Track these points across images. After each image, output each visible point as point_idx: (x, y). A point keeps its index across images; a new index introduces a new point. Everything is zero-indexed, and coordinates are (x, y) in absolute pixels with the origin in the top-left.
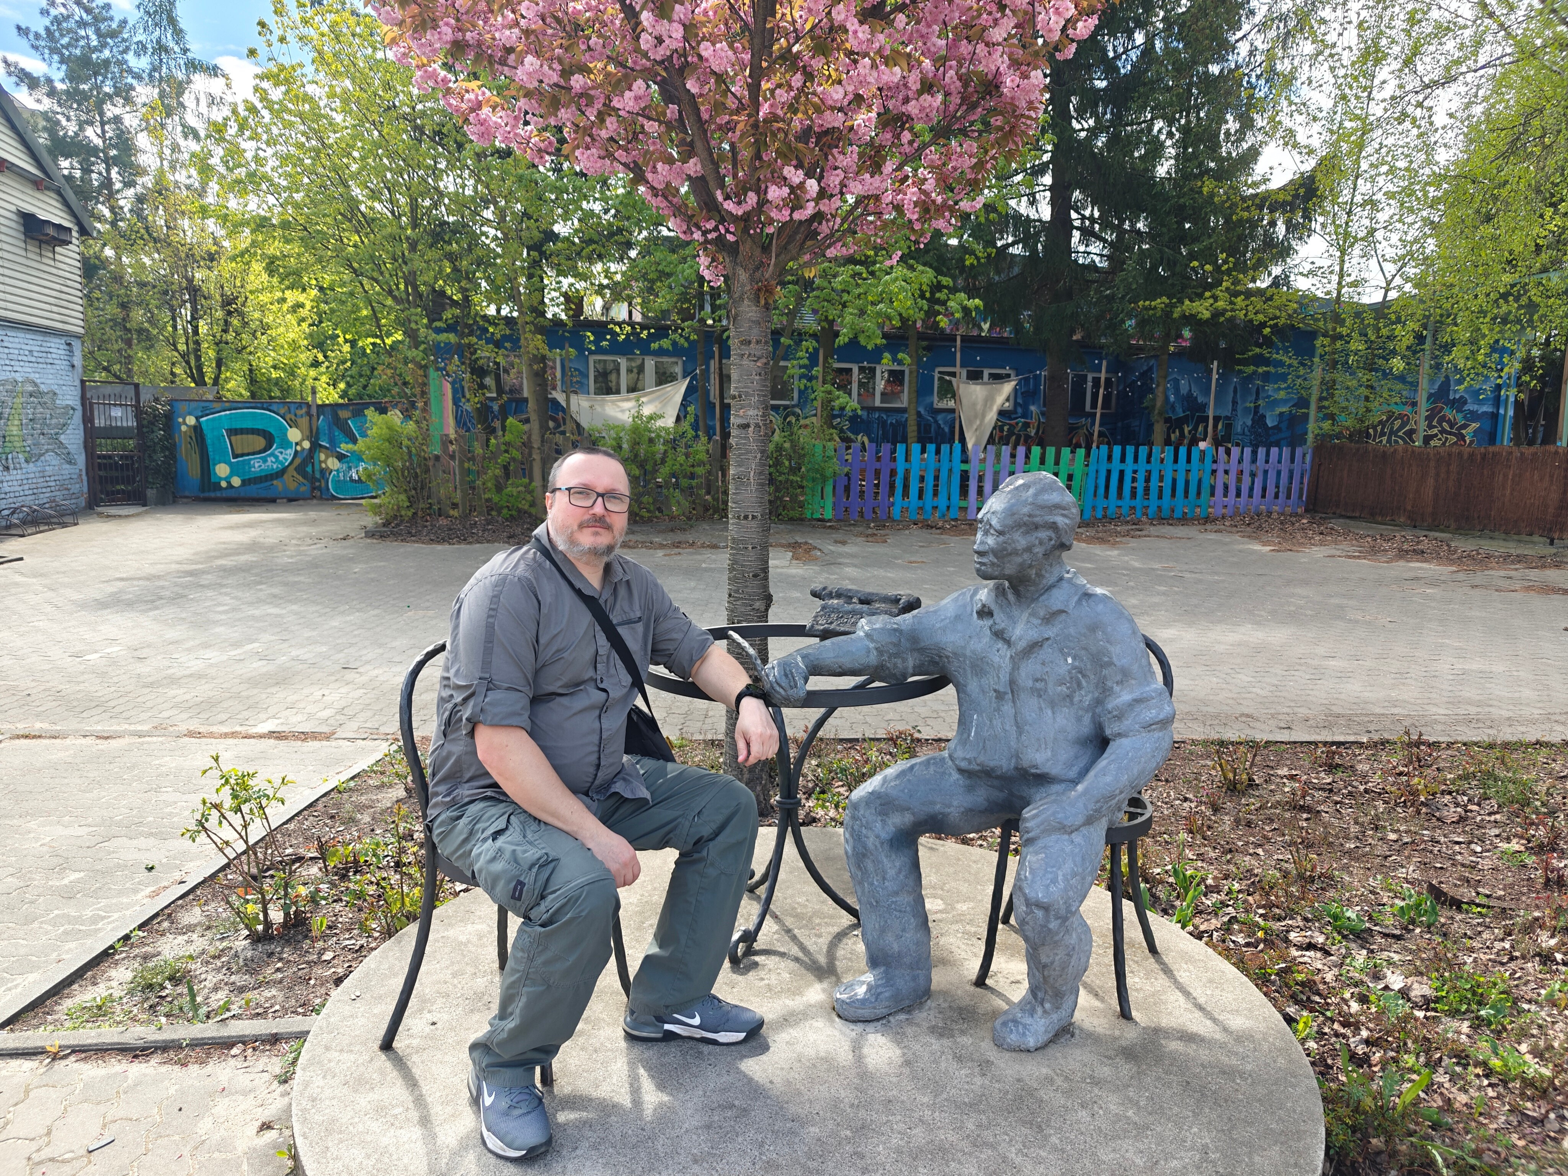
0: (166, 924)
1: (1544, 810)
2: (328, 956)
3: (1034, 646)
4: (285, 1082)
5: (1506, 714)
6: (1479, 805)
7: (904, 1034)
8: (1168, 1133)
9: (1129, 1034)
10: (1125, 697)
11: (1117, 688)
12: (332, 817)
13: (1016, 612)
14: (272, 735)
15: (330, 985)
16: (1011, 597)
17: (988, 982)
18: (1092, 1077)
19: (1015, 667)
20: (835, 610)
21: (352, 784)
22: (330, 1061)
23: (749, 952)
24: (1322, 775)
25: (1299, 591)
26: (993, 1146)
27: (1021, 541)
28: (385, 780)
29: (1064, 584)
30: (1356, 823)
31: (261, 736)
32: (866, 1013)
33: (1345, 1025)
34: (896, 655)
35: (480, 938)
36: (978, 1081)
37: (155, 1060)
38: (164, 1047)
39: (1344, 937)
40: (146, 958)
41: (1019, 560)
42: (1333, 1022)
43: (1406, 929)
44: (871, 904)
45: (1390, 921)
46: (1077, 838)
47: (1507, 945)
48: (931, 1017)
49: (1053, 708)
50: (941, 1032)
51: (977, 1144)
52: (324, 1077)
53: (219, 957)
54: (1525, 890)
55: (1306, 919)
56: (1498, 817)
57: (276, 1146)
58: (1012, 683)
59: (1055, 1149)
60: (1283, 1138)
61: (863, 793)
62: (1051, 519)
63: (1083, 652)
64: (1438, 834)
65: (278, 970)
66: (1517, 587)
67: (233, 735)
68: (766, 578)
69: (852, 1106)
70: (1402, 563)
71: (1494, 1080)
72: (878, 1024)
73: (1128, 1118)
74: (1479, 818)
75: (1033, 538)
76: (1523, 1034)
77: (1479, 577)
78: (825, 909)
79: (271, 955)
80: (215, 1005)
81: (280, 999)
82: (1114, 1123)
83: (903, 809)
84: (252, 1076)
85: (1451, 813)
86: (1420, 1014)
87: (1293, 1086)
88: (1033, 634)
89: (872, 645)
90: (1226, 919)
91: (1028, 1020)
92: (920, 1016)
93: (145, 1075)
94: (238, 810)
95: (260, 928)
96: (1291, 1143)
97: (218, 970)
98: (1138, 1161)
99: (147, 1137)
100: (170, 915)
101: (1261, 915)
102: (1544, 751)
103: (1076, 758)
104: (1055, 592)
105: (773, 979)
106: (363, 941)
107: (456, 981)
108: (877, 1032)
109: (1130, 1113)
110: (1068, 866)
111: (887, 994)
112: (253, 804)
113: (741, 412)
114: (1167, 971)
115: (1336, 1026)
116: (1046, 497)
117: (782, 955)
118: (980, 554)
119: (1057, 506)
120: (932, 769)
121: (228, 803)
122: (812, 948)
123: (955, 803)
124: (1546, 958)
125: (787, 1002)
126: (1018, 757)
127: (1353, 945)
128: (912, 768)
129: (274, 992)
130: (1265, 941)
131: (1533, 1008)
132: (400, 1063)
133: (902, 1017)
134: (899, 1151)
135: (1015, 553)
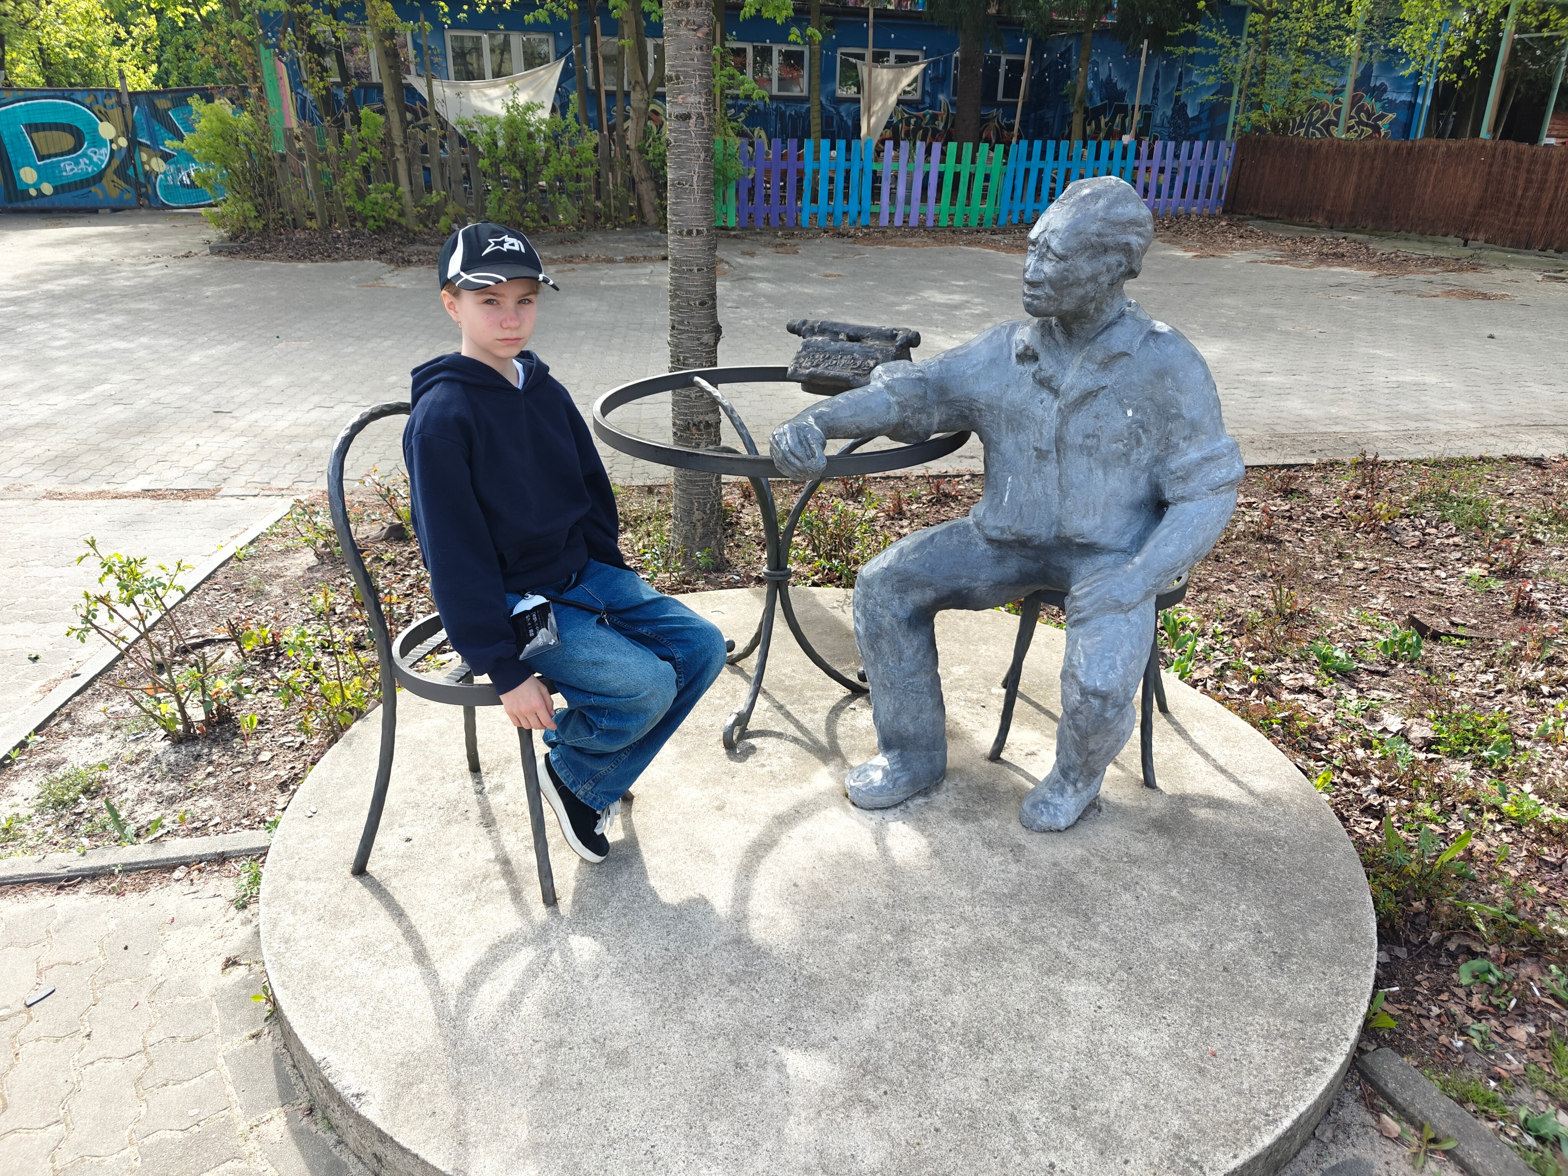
0: (66, 726)
1: (1502, 532)
2: (265, 756)
3: (1088, 396)
4: (244, 907)
5: (1444, 428)
6: (1437, 528)
7: (926, 820)
8: (1217, 913)
9: (1157, 805)
10: (1194, 455)
11: (1183, 445)
12: (237, 590)
13: (1065, 356)
14: (147, 493)
15: (274, 791)
16: (1059, 336)
17: (1003, 755)
18: (1128, 855)
19: (1064, 422)
20: (820, 349)
21: (252, 550)
22: (296, 893)
23: (745, 734)
24: (1278, 501)
25: (1227, 300)
26: (1043, 941)
27: (1085, 267)
28: (289, 543)
29: (1128, 321)
30: (1321, 552)
31: (135, 496)
32: (883, 800)
33: (1353, 774)
34: (921, 410)
35: (441, 735)
36: (1014, 868)
37: (86, 889)
38: (93, 875)
39: (1333, 676)
40: (51, 766)
41: (1080, 292)
42: (1342, 771)
43: (1389, 664)
44: (885, 686)
45: (1372, 656)
46: (1133, 616)
47: (1490, 677)
48: (951, 799)
49: (1105, 468)
50: (964, 815)
51: (1027, 939)
52: (293, 912)
53: (137, 762)
54: (1496, 617)
55: (1295, 661)
56: (1456, 539)
57: (248, 985)
58: (1059, 440)
59: (1106, 939)
60: (1333, 911)
61: (876, 569)
62: (1124, 238)
63: (1147, 403)
64: (1401, 560)
65: (209, 775)
66: (1439, 292)
67: (101, 495)
68: (714, 307)
69: (887, 906)
70: (1323, 268)
71: (1508, 825)
72: (897, 811)
73: (1173, 898)
74: (1438, 541)
75: (1099, 265)
76: (1524, 774)
77: (1401, 282)
78: (814, 679)
79: (198, 757)
80: (143, 821)
81: (219, 809)
82: (1161, 905)
83: (923, 585)
84: (204, 902)
85: (1411, 537)
86: (1421, 756)
87: (1331, 851)
88: (1088, 383)
89: (893, 399)
90: (1218, 665)
91: (1058, 800)
92: (939, 798)
93: (76, 909)
94: (130, 601)
95: (180, 727)
96: (1342, 915)
97: (139, 777)
98: (1193, 946)
99: (93, 983)
100: (68, 715)
101: (1250, 659)
102: (1487, 468)
103: (1129, 524)
104: (1117, 331)
105: (775, 765)
106: (303, 738)
107: (423, 788)
108: (897, 819)
109: (1174, 893)
110: (1126, 649)
111: (904, 779)
112: (146, 595)
113: (680, 99)
114: (1181, 731)
115: (1345, 775)
116: (1120, 210)
117: (779, 735)
118: (1032, 284)
119: (1134, 222)
120: (955, 538)
121: (116, 594)
122: (809, 726)
123: (983, 577)
124: (1532, 690)
125: (794, 790)
126: (1060, 524)
127: (1343, 685)
128: (932, 538)
129: (210, 801)
130: (1259, 686)
131: (1528, 744)
132: (378, 889)
133: (920, 801)
134: (946, 954)
135: (1078, 283)
